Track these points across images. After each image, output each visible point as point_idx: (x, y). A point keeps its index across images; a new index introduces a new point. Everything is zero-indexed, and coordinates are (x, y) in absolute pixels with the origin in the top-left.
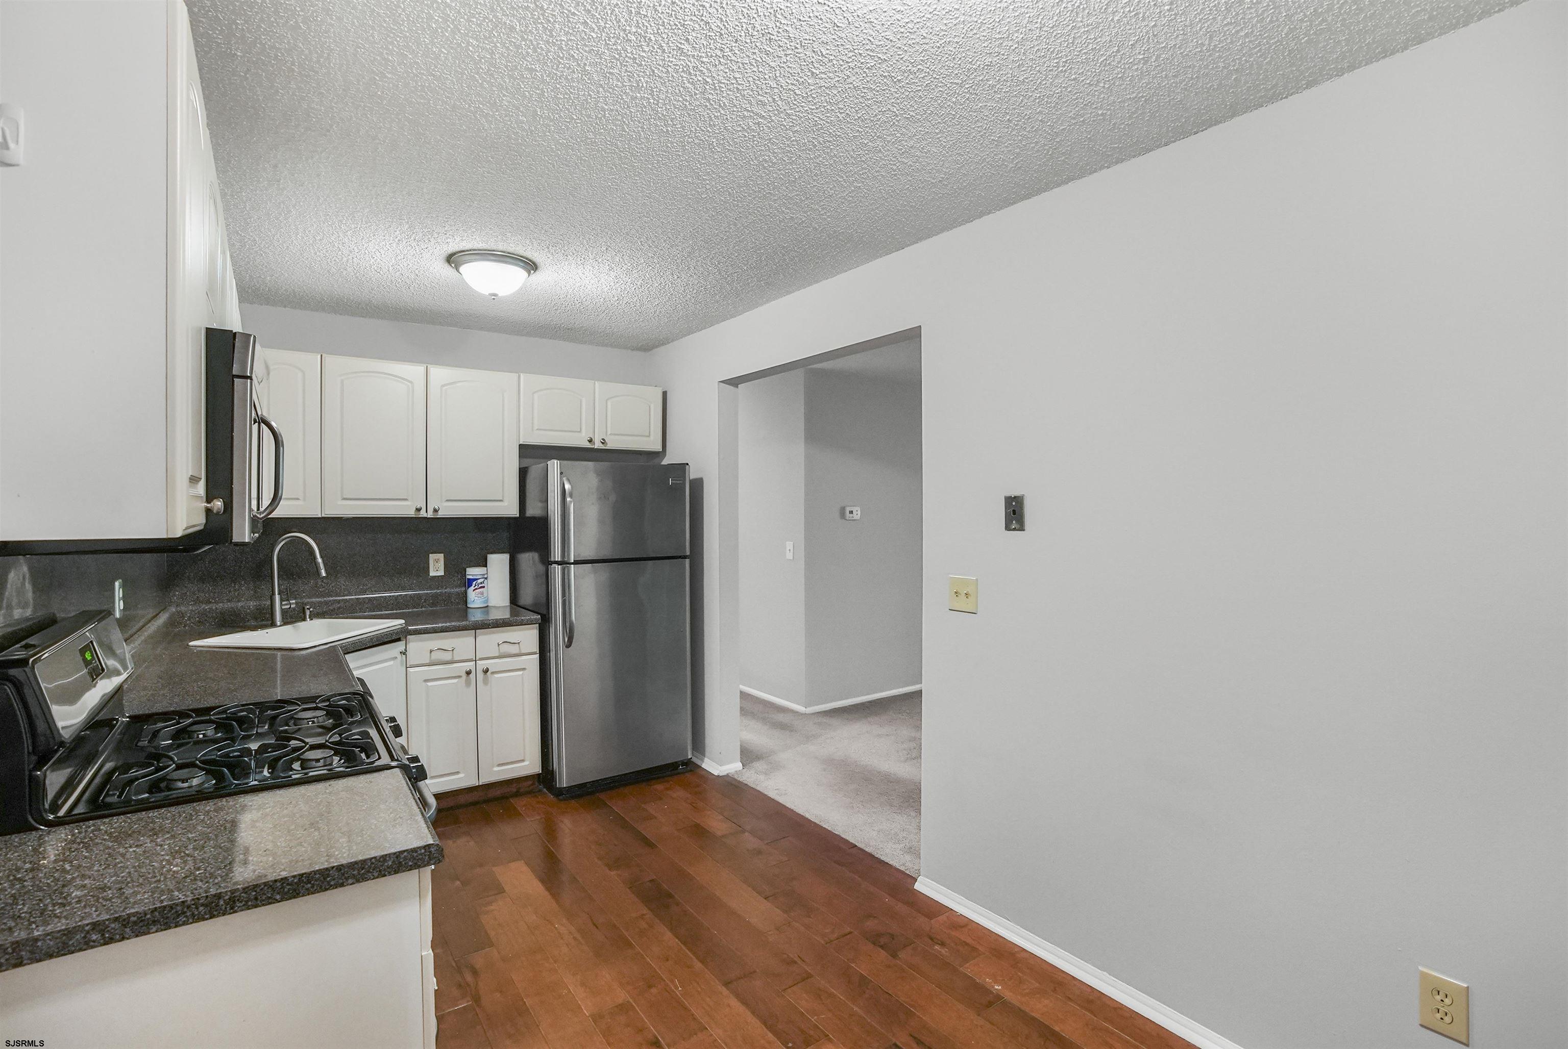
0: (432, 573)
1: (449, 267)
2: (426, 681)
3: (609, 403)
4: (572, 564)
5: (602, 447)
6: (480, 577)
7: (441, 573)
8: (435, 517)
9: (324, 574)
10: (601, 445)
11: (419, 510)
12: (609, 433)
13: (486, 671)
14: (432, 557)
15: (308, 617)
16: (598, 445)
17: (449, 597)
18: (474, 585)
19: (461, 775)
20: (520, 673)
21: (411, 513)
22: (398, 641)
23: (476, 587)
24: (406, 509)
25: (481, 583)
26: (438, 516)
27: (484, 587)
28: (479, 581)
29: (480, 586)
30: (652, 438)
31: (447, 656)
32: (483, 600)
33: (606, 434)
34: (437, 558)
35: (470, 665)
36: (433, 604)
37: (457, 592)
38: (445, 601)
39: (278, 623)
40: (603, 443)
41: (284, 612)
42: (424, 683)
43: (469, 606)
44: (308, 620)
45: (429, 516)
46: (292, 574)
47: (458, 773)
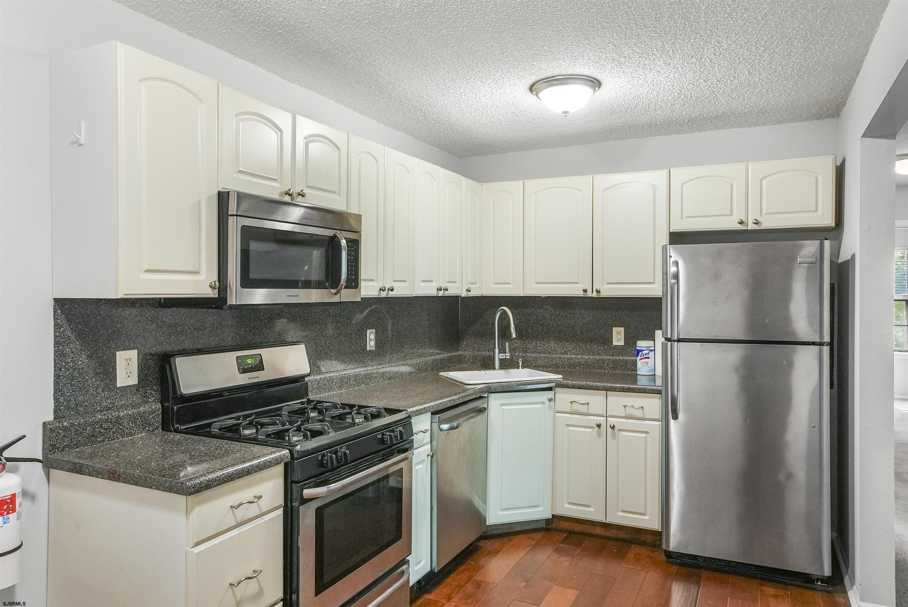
0: (615, 343)
1: (532, 95)
2: (568, 425)
3: (764, 182)
4: (675, 341)
5: (756, 227)
6: (645, 349)
7: (622, 343)
8: (599, 296)
9: (514, 336)
10: (755, 226)
11: (585, 291)
12: (764, 211)
13: (613, 428)
14: (615, 330)
15: (520, 366)
16: (751, 226)
17: (626, 364)
18: (640, 355)
19: (592, 509)
20: (644, 435)
21: (581, 293)
22: (549, 390)
23: (642, 357)
24: (575, 291)
25: (646, 354)
26: (601, 296)
27: (649, 358)
28: (644, 352)
29: (645, 356)
30: (820, 212)
31: (584, 409)
32: (649, 368)
33: (761, 215)
34: (618, 331)
35: (601, 420)
36: (613, 368)
37: (633, 360)
38: (623, 367)
39: (497, 367)
40: (756, 224)
41: (502, 361)
42: (566, 427)
43: (638, 373)
44: (521, 368)
45: (593, 296)
46: (523, 336)
47: (589, 506)
